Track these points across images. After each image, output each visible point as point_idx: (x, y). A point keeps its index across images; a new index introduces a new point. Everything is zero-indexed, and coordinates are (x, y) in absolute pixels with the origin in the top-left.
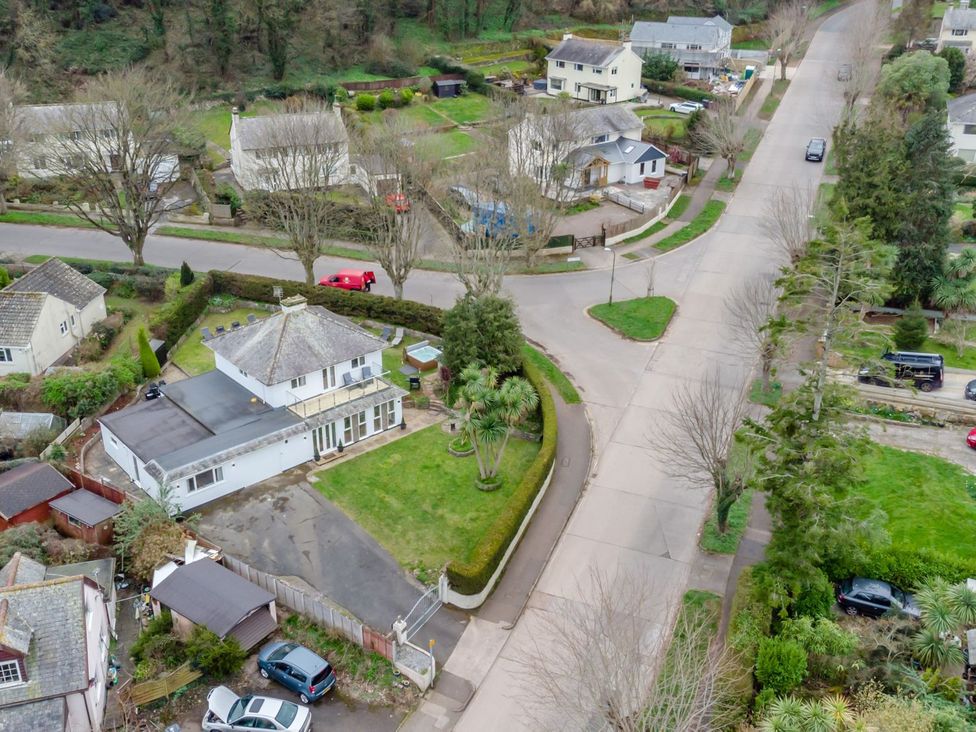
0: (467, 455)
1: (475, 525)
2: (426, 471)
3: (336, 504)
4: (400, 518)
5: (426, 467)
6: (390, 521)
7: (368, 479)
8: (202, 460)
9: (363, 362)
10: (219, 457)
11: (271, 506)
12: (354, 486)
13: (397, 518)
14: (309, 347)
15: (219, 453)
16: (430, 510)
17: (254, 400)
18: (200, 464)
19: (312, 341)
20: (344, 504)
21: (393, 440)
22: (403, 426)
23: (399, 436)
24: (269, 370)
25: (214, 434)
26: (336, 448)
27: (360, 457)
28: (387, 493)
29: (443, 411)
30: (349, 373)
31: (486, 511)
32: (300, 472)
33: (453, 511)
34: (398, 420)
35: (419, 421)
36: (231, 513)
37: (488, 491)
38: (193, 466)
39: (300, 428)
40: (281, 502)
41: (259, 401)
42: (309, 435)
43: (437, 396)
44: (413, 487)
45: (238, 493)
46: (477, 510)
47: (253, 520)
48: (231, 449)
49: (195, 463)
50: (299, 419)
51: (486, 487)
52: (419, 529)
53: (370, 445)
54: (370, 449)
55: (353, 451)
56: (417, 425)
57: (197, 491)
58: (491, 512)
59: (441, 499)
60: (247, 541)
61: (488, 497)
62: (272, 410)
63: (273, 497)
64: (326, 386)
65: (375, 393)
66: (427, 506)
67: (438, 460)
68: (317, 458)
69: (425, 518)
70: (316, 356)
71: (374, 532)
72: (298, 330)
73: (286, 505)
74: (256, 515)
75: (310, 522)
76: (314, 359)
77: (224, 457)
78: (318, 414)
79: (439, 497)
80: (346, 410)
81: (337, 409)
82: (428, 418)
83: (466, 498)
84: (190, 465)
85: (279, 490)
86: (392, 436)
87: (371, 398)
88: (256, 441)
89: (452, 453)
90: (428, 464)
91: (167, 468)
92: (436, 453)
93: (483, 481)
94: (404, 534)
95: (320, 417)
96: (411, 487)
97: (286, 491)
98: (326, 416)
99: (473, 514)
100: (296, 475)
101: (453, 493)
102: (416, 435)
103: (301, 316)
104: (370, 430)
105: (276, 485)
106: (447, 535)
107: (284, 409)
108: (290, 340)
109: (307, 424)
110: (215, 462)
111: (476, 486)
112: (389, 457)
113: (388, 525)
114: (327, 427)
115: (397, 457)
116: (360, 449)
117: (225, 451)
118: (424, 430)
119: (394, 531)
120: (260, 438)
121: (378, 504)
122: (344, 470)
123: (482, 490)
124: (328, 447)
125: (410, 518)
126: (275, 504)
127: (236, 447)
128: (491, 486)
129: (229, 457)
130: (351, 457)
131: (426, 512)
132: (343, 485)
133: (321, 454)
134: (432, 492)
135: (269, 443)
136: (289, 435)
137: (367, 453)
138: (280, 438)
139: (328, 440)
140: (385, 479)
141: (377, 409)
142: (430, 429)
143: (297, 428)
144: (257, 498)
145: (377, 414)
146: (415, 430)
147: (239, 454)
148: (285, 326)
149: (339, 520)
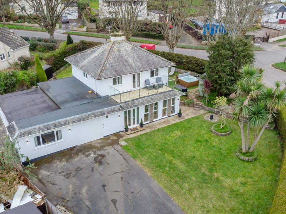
0: (225, 135)
1: (246, 189)
2: (199, 143)
3: (138, 162)
4: (186, 177)
5: (198, 141)
6: (178, 179)
7: (159, 146)
8: (46, 124)
9: (157, 75)
10: (59, 123)
11: (92, 160)
12: (151, 150)
13: (184, 178)
14: (126, 61)
15: (59, 120)
16: (207, 173)
17: (90, 92)
18: (45, 126)
19: (127, 57)
20: (144, 163)
21: (174, 122)
22: (180, 115)
23: (178, 121)
24: (99, 71)
25: (60, 108)
26: (139, 125)
27: (154, 131)
28: (174, 157)
29: (204, 108)
30: (148, 80)
31: (251, 178)
32: (115, 138)
33: (225, 175)
34: (177, 111)
35: (189, 113)
36: (64, 163)
37: (248, 161)
38: (39, 128)
39: (117, 109)
40: (100, 158)
41: (93, 92)
42: (122, 113)
43: (198, 99)
44: (192, 154)
45: (72, 149)
46: (244, 176)
47: (78, 169)
48: (68, 118)
49: (41, 126)
50: (117, 103)
51: (247, 158)
52: (202, 188)
53: (159, 124)
54: (160, 127)
55: (149, 127)
56: (188, 115)
57: (42, 146)
58: (256, 178)
59: (214, 165)
60: (71, 186)
61: (250, 166)
62: (100, 97)
63: (95, 154)
64: (134, 87)
65: (164, 92)
66: (204, 169)
67: (206, 137)
68: (127, 129)
69: (205, 179)
70: (129, 66)
71: (167, 188)
72: (119, 51)
73: (103, 160)
74: (82, 166)
75: (119, 175)
76: (128, 67)
77: (62, 123)
78: (129, 101)
79: (212, 163)
80: (146, 100)
81: (141, 99)
82: (194, 111)
83: (232, 166)
84: (37, 126)
85: (100, 149)
86: (173, 120)
87: (162, 95)
88: (86, 114)
89: (214, 133)
90: (200, 139)
91: (20, 128)
92: (203, 132)
93: (244, 154)
94: (190, 191)
95: (130, 103)
96: (191, 154)
97: (104, 150)
98: (134, 103)
99: (242, 179)
100: (112, 140)
101: (223, 161)
102: (189, 121)
103: (122, 44)
104: (160, 115)
105: (99, 146)
106: (226, 196)
107: (107, 98)
108: (114, 56)
109: (121, 107)
110: (56, 126)
111: (238, 157)
112: (173, 133)
113: (176, 182)
114: (134, 110)
115: (178, 133)
116: (153, 126)
117: (64, 119)
118: (193, 118)
119: (182, 189)
120: (89, 113)
121: (168, 165)
122: (144, 139)
123: (244, 160)
124: (134, 123)
125: (193, 178)
126: (95, 159)
127: (72, 117)
128: (251, 158)
129: (66, 124)
130: (148, 131)
131: (204, 174)
132: (143, 149)
133: (129, 127)
134: (206, 159)
135: (95, 116)
136: (109, 112)
137: (158, 129)
138: (103, 114)
139: (134, 119)
140: (171, 147)
141: (165, 102)
142: (197, 118)
143: (114, 108)
144: (83, 154)
145: (165, 106)
146: (187, 118)
147: (74, 122)
148: (111, 47)
149: (140, 175)
